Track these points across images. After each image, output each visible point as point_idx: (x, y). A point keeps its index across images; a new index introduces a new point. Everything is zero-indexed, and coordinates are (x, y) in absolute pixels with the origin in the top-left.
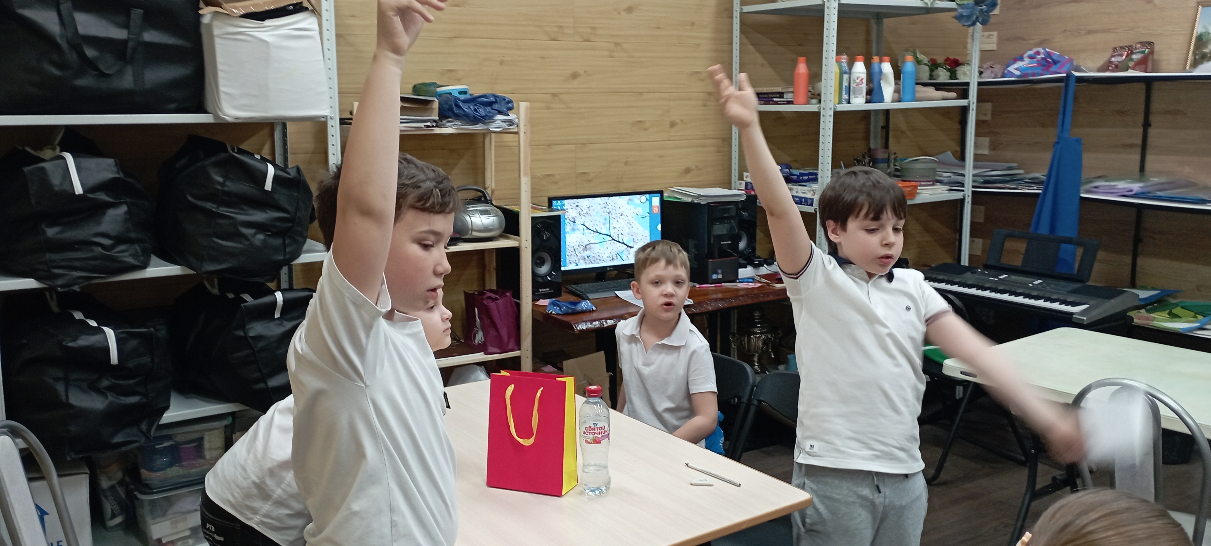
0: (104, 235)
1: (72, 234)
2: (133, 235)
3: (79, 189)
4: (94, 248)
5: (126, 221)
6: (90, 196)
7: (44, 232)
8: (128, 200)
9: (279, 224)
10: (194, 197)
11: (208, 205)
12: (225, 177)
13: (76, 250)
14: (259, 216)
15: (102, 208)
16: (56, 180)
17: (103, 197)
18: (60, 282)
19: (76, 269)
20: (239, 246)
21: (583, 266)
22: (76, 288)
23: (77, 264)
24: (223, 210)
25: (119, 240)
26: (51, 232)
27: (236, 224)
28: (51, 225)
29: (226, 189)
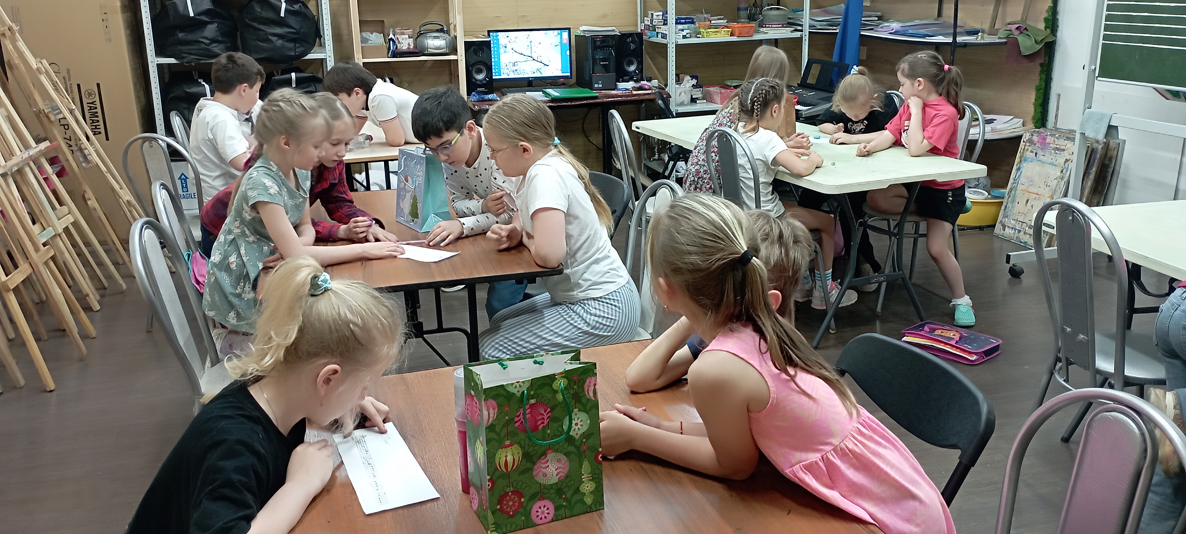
0: (207, 38)
1: (191, 37)
2: (220, 39)
3: (192, 14)
4: (201, 44)
5: (217, 31)
6: (197, 17)
7: (177, 35)
8: (217, 20)
9: (290, 35)
10: (249, 20)
11: (255, 24)
12: (262, 9)
13: (192, 45)
14: (278, 30)
15: (205, 24)
16: (181, 9)
17: (204, 18)
18: (186, 60)
19: (192, 54)
20: (269, 46)
21: (512, 76)
22: (193, 64)
23: (193, 52)
24: (262, 27)
25: (213, 41)
26: (181, 35)
27: (267, 34)
28: (181, 32)
29: (262, 15)
